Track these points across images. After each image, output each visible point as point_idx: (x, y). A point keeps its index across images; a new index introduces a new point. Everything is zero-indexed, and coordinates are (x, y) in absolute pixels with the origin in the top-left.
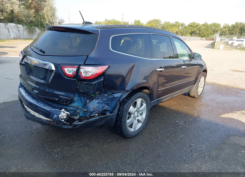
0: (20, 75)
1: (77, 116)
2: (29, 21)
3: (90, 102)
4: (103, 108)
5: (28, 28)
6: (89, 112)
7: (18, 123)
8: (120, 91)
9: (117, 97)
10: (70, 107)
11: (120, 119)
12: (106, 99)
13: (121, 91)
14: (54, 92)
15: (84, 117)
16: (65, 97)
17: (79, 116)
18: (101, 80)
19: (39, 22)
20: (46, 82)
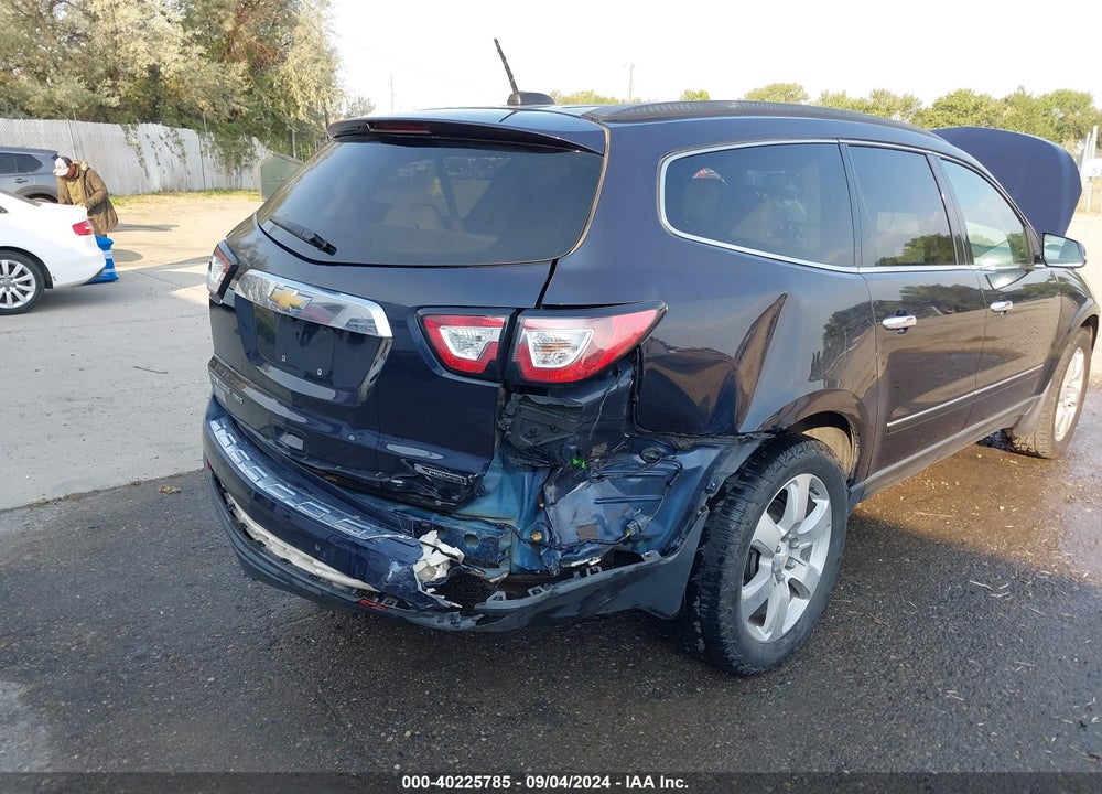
0: (213, 358)
1: (498, 567)
2: (226, 113)
3: (560, 494)
4: (625, 529)
5: (222, 145)
6: (560, 550)
7: (204, 586)
8: (710, 441)
9: (697, 469)
10: (462, 522)
11: (709, 584)
12: (640, 479)
13: (717, 440)
14: (389, 447)
15: (532, 572)
16: (436, 473)
17: (508, 569)
18: (621, 386)
19: (266, 114)
20: (344, 395)
